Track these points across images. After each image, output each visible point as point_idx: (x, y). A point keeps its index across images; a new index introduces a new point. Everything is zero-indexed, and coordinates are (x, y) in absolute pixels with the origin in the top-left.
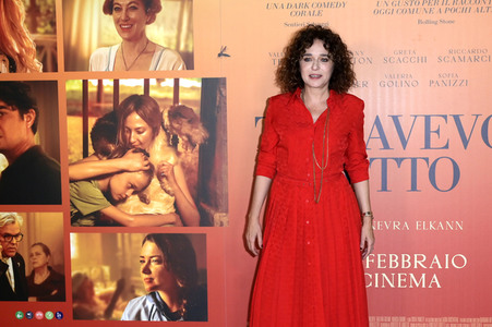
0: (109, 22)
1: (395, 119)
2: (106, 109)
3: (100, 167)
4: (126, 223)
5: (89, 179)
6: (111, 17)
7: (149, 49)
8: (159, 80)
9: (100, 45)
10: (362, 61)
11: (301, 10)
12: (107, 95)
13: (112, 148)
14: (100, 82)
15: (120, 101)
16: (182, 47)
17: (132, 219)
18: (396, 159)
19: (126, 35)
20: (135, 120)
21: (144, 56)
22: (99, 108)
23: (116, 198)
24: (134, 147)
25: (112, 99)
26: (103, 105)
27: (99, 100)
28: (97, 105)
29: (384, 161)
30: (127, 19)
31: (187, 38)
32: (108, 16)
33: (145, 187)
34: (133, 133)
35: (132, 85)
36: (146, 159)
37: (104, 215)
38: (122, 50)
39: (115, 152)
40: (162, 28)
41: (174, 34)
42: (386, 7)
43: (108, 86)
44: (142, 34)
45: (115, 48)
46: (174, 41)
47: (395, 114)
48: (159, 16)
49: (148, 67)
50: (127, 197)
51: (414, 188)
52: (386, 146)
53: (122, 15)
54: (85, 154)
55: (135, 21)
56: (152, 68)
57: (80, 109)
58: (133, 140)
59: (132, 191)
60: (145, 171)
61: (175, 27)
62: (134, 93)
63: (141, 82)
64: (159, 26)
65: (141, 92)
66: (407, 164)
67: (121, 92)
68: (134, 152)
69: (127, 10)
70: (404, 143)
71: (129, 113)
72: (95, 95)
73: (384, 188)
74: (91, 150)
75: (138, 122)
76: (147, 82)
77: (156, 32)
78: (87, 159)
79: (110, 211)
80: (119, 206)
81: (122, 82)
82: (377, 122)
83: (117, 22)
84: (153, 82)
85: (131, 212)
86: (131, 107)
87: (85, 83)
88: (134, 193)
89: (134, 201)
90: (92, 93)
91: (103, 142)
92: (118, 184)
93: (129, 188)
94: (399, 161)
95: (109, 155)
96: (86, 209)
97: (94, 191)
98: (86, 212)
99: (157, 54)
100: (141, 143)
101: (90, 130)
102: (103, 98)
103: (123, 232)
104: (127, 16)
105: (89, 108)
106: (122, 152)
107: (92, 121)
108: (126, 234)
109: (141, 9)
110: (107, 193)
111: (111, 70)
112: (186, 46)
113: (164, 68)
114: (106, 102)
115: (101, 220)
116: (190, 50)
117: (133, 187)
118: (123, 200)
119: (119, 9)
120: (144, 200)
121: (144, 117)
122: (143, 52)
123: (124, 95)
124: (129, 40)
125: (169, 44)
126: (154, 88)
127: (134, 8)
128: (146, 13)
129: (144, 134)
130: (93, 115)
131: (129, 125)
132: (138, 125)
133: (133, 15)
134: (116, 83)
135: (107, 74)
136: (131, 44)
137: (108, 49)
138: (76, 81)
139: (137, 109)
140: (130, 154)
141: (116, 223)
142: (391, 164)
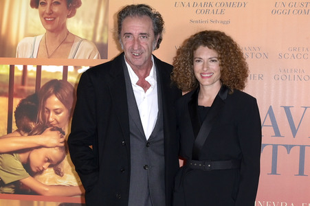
0: (35, 14)
1: (287, 109)
2: (29, 91)
3: (22, 142)
4: (42, 193)
5: (11, 153)
6: (37, 10)
7: (69, 40)
8: (76, 68)
9: (27, 35)
10: (259, 56)
11: (205, 8)
12: (31, 79)
13: (33, 125)
14: (25, 67)
15: (42, 84)
16: (98, 39)
17: (47, 189)
18: (286, 146)
19: (49, 27)
20: (54, 102)
21: (64, 45)
22: (23, 90)
23: (34, 170)
24: (51, 125)
25: (35, 83)
26: (26, 88)
27: (23, 83)
28: (21, 87)
29: (275, 147)
30: (51, 13)
31: (103, 31)
32: (34, 9)
33: (60, 162)
34: (52, 114)
35: (52, 71)
36: (62, 137)
37: (23, 185)
38: (45, 39)
39: (35, 130)
40: (81, 22)
41: (91, 27)
42: (283, 8)
43: (32, 71)
44: (63, 26)
45: (39, 38)
46: (91, 33)
47: (287, 105)
48: (79, 10)
49: (68, 56)
50: (44, 169)
51: (301, 172)
52: (277, 134)
53: (46, 9)
54: (9, 130)
55: (57, 15)
56: (70, 57)
57: (7, 90)
58: (51, 119)
59: (48, 164)
60: (60, 147)
61: (93, 20)
62: (54, 78)
63: (60, 69)
64: (78, 19)
65: (60, 78)
66: (296, 151)
67: (42, 77)
68: (52, 130)
69: (51, 5)
70: (294, 131)
71: (49, 95)
72: (20, 79)
73: (274, 171)
74: (14, 127)
75: (56, 103)
76: (65, 69)
77: (75, 25)
78: (10, 135)
79: (29, 181)
80: (37, 177)
81: (44, 68)
82: (270, 112)
83: (42, 15)
84: (71, 69)
85: (47, 183)
86: (51, 90)
87: (12, 68)
88: (50, 167)
89: (49, 173)
90: (18, 77)
91: (25, 120)
92: (37, 158)
93: (45, 162)
94: (289, 147)
95: (29, 132)
96: (8, 179)
97: (16, 163)
98: (7, 181)
99: (76, 44)
100: (58, 123)
101: (14, 109)
102: (27, 82)
103: (38, 200)
104: (51, 10)
105: (15, 90)
106: (41, 130)
107: (16, 102)
108: (42, 202)
109: (63, 4)
110: (27, 165)
111: (35, 56)
112: (102, 38)
113: (81, 57)
114: (29, 85)
115: (20, 189)
116: (105, 41)
117: (49, 160)
118: (40, 172)
119: (44, 4)
120: (58, 173)
121: (61, 100)
122: (64, 42)
123: (45, 79)
124: (52, 31)
125: (87, 36)
126: (72, 74)
127: (57, 3)
128: (68, 7)
129: (61, 115)
130: (17, 96)
131: (48, 106)
132: (56, 107)
133: (56, 9)
134: (39, 68)
135: (31, 61)
136: (54, 34)
137: (33, 38)
138: (4, 66)
139: (56, 93)
140: (48, 131)
141: (33, 192)
142: (281, 150)
